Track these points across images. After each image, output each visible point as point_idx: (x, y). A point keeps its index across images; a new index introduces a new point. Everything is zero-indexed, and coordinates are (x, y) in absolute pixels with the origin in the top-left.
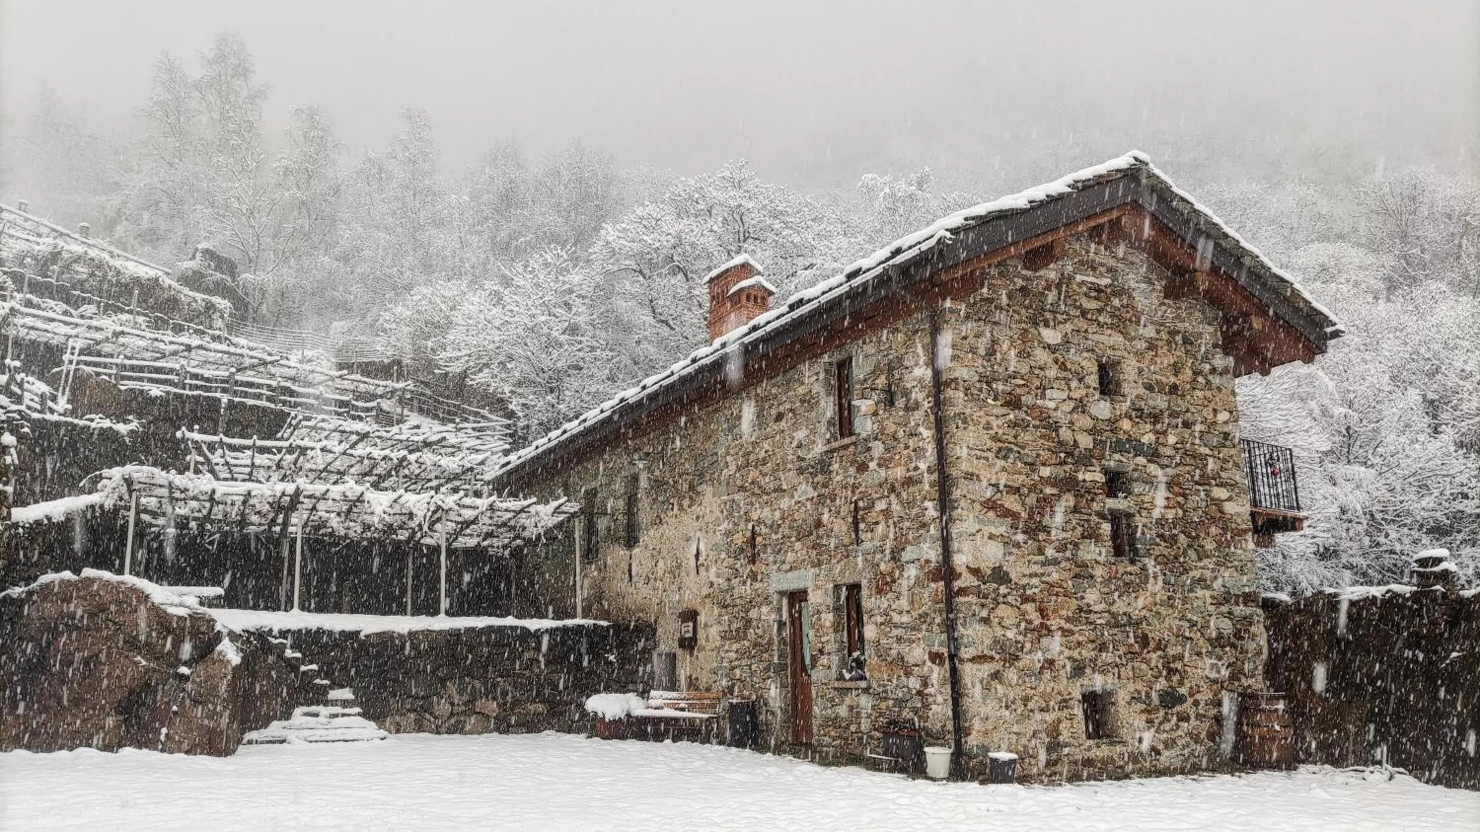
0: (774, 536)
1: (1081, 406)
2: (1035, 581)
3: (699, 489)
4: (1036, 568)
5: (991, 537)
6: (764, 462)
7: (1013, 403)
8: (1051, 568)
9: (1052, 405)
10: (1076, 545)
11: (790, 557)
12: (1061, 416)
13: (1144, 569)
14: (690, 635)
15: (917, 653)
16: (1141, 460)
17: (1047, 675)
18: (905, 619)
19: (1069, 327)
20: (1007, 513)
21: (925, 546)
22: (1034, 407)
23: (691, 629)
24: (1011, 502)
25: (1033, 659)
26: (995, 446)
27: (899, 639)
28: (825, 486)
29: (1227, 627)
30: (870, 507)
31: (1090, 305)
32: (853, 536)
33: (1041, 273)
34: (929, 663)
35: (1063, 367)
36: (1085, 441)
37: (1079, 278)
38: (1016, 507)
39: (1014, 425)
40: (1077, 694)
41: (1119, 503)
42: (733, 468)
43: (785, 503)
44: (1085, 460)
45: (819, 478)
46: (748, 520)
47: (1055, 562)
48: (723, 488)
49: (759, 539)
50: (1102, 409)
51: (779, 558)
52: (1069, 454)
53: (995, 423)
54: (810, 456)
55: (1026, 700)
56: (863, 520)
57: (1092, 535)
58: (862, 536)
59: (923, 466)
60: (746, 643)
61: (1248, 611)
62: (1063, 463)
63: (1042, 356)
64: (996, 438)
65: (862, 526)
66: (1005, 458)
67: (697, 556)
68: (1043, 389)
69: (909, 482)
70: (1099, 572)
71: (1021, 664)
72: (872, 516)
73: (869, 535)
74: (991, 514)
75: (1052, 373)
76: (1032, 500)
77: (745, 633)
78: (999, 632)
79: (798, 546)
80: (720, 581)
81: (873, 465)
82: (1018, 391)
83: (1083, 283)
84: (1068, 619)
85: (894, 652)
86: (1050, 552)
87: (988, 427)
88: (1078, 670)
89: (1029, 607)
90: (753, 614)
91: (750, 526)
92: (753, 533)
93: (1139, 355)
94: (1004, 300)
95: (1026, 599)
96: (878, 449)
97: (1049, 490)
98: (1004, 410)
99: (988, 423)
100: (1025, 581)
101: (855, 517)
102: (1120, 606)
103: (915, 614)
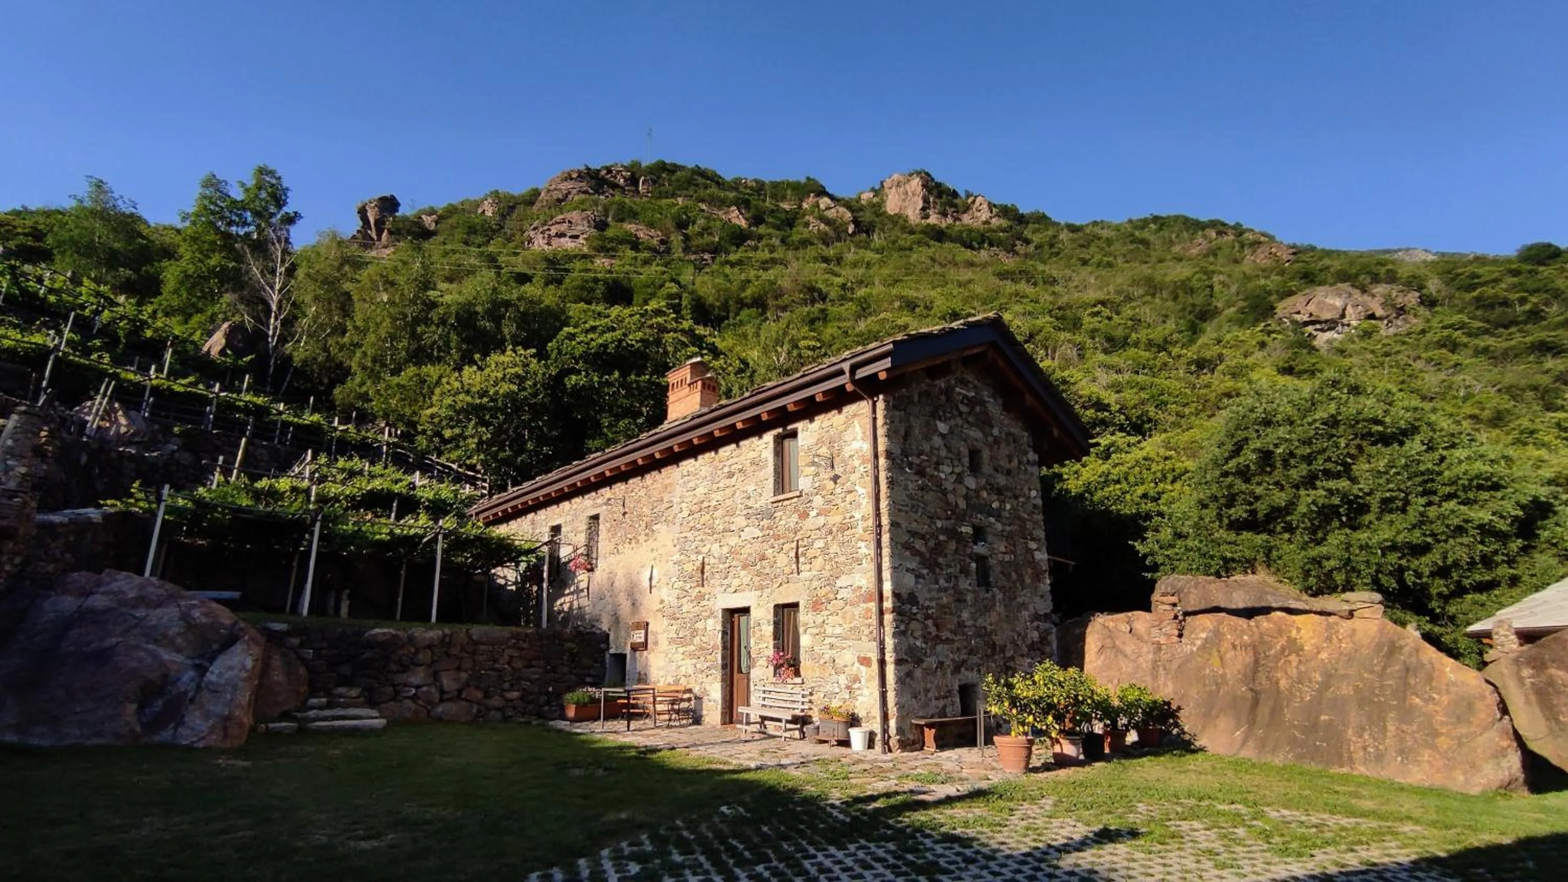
0: (721, 566)
1: (959, 479)
2: (933, 604)
3: (655, 528)
4: (934, 594)
5: (908, 570)
6: (716, 508)
7: (921, 473)
8: (942, 594)
9: (943, 476)
10: (956, 577)
11: (736, 582)
12: (949, 486)
13: (994, 596)
14: (642, 640)
15: (848, 657)
16: (992, 520)
17: (939, 673)
18: (838, 630)
19: (953, 422)
20: (916, 553)
21: (857, 576)
22: (932, 476)
23: (643, 635)
24: (919, 545)
25: (931, 662)
26: (910, 503)
27: (832, 646)
28: (769, 528)
29: (1035, 635)
30: (808, 547)
31: (964, 409)
32: (794, 566)
33: (937, 382)
34: (857, 664)
35: (949, 449)
36: (962, 504)
37: (958, 389)
38: (923, 549)
39: (922, 488)
40: (956, 687)
41: (980, 549)
42: (685, 513)
43: (733, 540)
44: (961, 518)
45: (765, 522)
46: (698, 553)
47: (945, 590)
48: (677, 526)
49: (707, 568)
50: (971, 482)
51: (726, 582)
52: (953, 512)
53: (911, 486)
54: (757, 506)
55: (927, 691)
56: (804, 555)
57: (965, 571)
58: (802, 567)
59: (858, 516)
60: (693, 648)
61: (1047, 625)
62: (948, 518)
63: (937, 441)
64: (910, 497)
65: (802, 560)
66: (916, 512)
67: (651, 579)
68: (938, 464)
69: (845, 527)
70: (969, 597)
71: (924, 665)
72: (810, 553)
73: (808, 566)
74: (908, 553)
75: (943, 453)
76: (932, 543)
77: (691, 640)
78: (911, 641)
79: (743, 573)
80: (670, 599)
81: (812, 514)
82: (924, 464)
83: (960, 393)
84: (952, 632)
85: (827, 656)
86: (942, 582)
87: (906, 489)
88: (957, 670)
89: (930, 622)
90: (700, 625)
91: (700, 558)
92: (703, 564)
93: (991, 447)
94: (916, 398)
95: (927, 617)
96: (818, 501)
97: (942, 538)
98: (916, 478)
99: (906, 485)
100: (927, 603)
101: (797, 553)
102: (980, 622)
103: (847, 626)
